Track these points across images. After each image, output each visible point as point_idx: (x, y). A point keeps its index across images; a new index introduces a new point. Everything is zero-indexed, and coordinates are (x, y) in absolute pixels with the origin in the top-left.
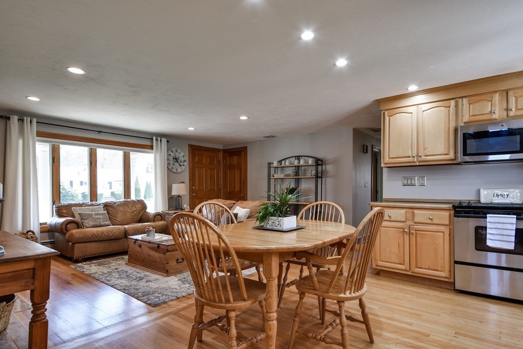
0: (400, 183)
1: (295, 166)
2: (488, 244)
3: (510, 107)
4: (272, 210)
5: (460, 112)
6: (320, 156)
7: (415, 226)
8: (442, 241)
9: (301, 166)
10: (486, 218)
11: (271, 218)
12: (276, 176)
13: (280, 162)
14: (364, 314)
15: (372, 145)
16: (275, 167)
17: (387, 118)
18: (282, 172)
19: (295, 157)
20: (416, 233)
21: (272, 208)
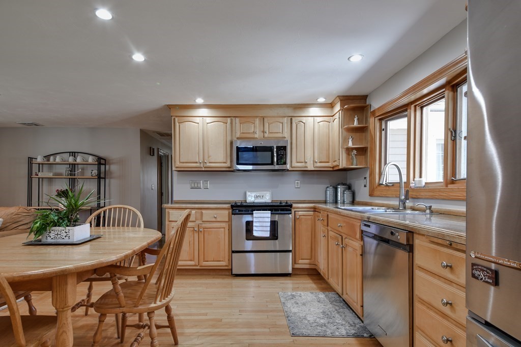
0: (188, 186)
1: (70, 164)
2: (254, 234)
3: (265, 130)
4: (56, 218)
5: (234, 128)
6: (102, 155)
7: (203, 225)
8: (223, 235)
9: (78, 164)
10: (253, 214)
11: (54, 228)
12: (40, 175)
13: (47, 157)
14: (170, 318)
15: (158, 149)
16: (39, 164)
17: (177, 124)
18: (50, 169)
19: (70, 152)
20: (204, 231)
21: (56, 216)
